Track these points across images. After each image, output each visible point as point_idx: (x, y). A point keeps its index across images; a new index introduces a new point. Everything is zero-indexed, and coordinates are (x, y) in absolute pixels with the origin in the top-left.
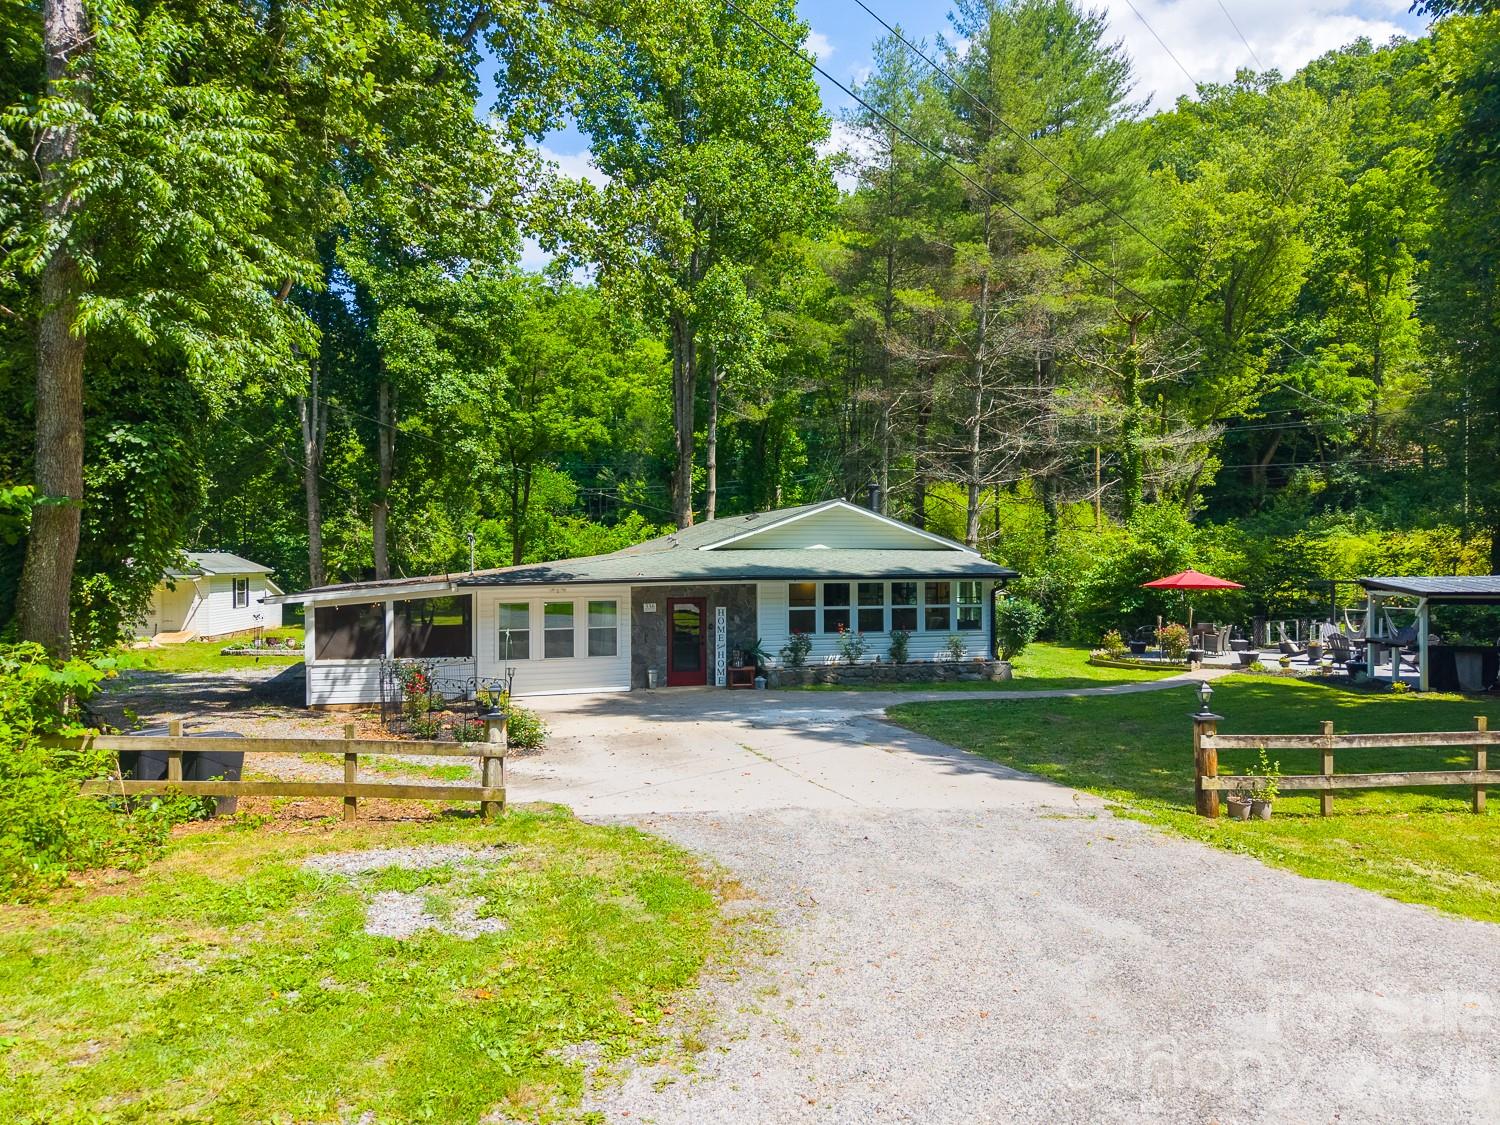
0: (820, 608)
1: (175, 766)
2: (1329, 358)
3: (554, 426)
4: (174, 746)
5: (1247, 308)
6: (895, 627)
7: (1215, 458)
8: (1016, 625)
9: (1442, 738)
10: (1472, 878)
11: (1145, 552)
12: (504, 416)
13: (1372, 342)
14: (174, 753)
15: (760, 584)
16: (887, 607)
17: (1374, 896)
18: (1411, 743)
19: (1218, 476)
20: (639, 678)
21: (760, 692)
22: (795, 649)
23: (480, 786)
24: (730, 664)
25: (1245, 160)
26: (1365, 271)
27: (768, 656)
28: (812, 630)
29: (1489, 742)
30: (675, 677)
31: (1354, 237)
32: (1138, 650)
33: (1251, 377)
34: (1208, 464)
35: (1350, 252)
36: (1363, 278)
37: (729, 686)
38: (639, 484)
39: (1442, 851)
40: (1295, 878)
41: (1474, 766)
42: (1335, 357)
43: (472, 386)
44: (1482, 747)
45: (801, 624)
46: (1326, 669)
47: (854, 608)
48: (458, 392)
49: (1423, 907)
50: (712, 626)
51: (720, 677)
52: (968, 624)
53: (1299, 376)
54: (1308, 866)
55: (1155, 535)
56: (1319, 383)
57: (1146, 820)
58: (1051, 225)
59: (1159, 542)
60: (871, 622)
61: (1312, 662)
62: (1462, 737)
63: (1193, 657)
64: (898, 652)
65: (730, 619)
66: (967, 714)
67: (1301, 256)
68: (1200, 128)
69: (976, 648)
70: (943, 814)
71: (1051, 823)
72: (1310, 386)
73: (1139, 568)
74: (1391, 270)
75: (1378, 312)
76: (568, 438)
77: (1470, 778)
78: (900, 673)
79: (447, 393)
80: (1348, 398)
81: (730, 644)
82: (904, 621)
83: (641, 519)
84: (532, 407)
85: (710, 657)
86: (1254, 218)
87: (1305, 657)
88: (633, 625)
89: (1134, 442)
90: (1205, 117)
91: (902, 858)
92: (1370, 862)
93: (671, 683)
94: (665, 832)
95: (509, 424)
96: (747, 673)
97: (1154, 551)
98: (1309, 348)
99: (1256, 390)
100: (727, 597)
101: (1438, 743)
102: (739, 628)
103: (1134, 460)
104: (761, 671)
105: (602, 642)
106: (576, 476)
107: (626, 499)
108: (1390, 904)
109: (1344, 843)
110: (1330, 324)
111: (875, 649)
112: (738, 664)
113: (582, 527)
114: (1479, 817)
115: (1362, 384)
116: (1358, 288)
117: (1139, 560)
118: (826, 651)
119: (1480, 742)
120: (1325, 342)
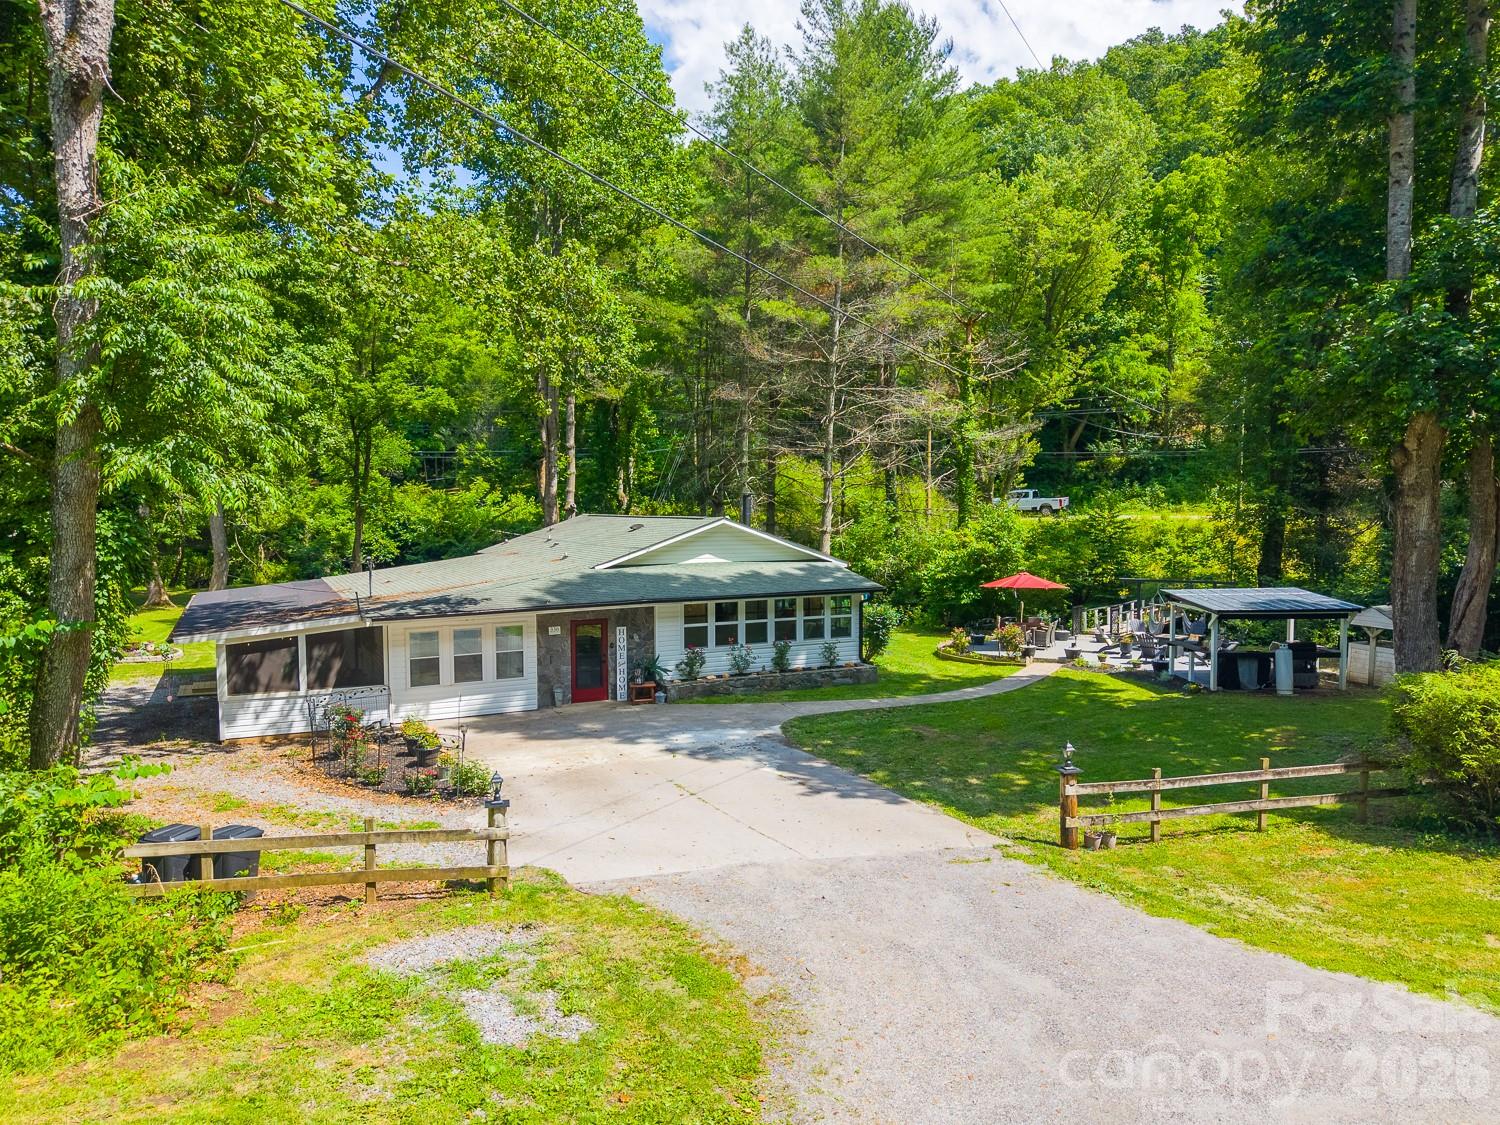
0: (711, 624)
1: (207, 865)
2: (1131, 349)
3: (399, 397)
4: (207, 849)
5: (1065, 306)
6: (778, 638)
7: (1034, 441)
8: (878, 629)
9: (1238, 776)
10: (1262, 901)
11: (983, 550)
12: (347, 389)
13: (1167, 334)
14: (207, 855)
15: (657, 606)
16: (771, 621)
17: (1198, 932)
18: (1216, 782)
19: (1037, 459)
20: (547, 698)
21: (661, 706)
22: (690, 663)
23: (485, 864)
24: (631, 679)
25: (1067, 176)
26: (1164, 268)
27: (666, 671)
28: (705, 644)
29: (1270, 777)
30: (579, 694)
31: (1156, 234)
32: (978, 642)
33: (1067, 372)
34: (1029, 446)
35: (1152, 251)
36: (1161, 273)
37: (630, 701)
38: (480, 446)
39: (1239, 874)
40: (1142, 916)
41: (1259, 796)
42: (1137, 346)
43: (316, 360)
44: (1266, 781)
45: (694, 639)
46: (1136, 665)
47: (741, 622)
48: (301, 366)
49: (1232, 940)
50: (613, 645)
51: (622, 692)
52: (841, 631)
53: (1105, 362)
54: (1152, 901)
55: (991, 534)
56: (1123, 370)
57: (1027, 859)
58: (898, 233)
59: (995, 540)
60: (756, 634)
61: (1123, 656)
62: (1251, 775)
63: (1027, 653)
64: (780, 662)
65: (630, 637)
66: (852, 729)
67: (1111, 260)
68: (1021, 113)
69: (847, 651)
70: (873, 863)
71: (958, 869)
72: (1114, 369)
73: (977, 563)
74: (1184, 268)
75: (1173, 307)
76: (414, 409)
77: (1257, 805)
78: (783, 682)
79: (290, 369)
80: (1146, 385)
81: (630, 659)
82: (786, 632)
83: (486, 486)
84: (373, 376)
85: (611, 674)
86: (1077, 235)
87: (1118, 650)
88: (539, 647)
89: (967, 435)
90: (1026, 102)
91: (859, 920)
92: (1191, 890)
93: (576, 699)
94: (655, 899)
95: (351, 394)
96: (647, 687)
97: (991, 548)
98: (1115, 338)
99: (1072, 383)
100: (623, 618)
101: (1235, 780)
102: (638, 644)
103: (968, 451)
104: (660, 687)
105: (509, 665)
106: (412, 436)
107: (466, 461)
108: (1211, 940)
109: (1170, 869)
110: (1133, 316)
111: (762, 657)
112: (639, 681)
113: (424, 492)
114: (1263, 835)
115: (1156, 371)
116: (1156, 280)
117: (977, 558)
118: (717, 662)
119: (1264, 778)
120: (1127, 332)
